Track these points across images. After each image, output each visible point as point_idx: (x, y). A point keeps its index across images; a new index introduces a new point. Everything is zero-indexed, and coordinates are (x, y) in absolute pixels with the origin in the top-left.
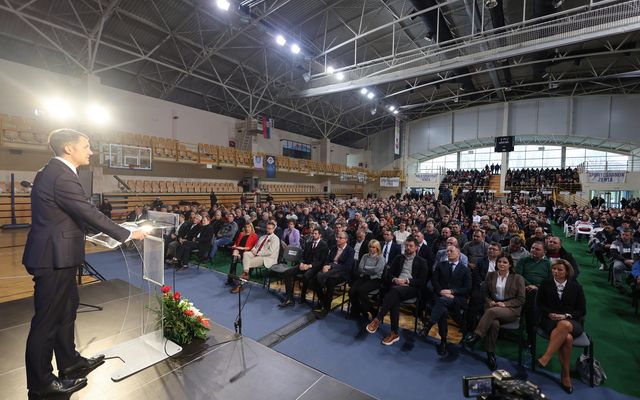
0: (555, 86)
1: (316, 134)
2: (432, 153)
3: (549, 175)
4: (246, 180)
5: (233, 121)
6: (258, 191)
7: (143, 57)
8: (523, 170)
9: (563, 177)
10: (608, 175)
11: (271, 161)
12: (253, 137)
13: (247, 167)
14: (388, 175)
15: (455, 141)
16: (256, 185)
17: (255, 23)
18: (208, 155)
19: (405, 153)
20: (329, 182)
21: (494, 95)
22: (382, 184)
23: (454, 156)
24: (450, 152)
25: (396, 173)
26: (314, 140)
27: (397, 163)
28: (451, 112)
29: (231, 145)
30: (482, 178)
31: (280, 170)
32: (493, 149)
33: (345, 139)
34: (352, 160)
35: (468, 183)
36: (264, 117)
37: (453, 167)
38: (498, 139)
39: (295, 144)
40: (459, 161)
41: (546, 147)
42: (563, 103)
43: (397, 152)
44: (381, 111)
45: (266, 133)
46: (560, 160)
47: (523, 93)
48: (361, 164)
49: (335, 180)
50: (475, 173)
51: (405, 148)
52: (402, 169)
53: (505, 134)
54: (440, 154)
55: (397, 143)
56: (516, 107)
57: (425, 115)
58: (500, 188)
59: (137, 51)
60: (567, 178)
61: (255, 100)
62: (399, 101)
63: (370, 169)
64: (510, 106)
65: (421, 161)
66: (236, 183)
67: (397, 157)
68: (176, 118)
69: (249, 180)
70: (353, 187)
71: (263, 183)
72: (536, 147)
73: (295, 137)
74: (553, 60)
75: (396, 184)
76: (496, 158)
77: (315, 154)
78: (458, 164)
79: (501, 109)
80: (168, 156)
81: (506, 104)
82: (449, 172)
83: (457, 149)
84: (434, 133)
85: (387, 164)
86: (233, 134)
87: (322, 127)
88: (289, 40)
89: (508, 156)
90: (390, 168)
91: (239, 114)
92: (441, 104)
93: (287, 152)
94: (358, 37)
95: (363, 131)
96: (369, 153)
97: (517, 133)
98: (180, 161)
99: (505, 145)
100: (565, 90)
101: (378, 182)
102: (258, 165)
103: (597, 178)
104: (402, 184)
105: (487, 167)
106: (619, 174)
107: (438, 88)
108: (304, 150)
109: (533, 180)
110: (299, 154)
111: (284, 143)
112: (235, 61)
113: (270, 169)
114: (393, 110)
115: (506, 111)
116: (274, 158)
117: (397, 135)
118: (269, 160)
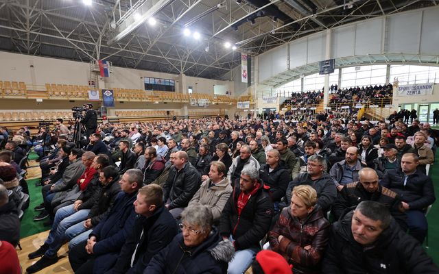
10: (416, 89)
11: (108, 94)
13: (81, 99)
14: (243, 99)
15: (291, 68)
19: (255, 81)
22: (239, 107)
23: (298, 82)
25: (248, 98)
26: (177, 76)
27: (249, 90)
28: (287, 43)
31: (119, 100)
32: (318, 73)
34: (219, 89)
37: (298, 90)
38: (322, 63)
39: (157, 80)
40: (302, 85)
43: (245, 80)
45: (105, 73)
46: (386, 77)
48: (227, 93)
51: (255, 77)
52: (253, 94)
53: (327, 58)
55: (243, 73)
56: (337, 32)
57: (268, 48)
58: (324, 107)
63: (233, 96)
64: (332, 32)
68: (32, 66)
72: (353, 69)
73: (156, 74)
75: (247, 106)
77: (177, 87)
78: (302, 88)
79: (324, 36)
81: (328, 31)
82: (293, 95)
85: (243, 91)
90: (245, 94)
96: (232, 83)
97: (338, 55)
99: (327, 68)
101: (236, 105)
102: (95, 97)
103: (406, 92)
104: (253, 106)
106: (427, 86)
108: (168, 84)
111: (146, 80)
113: (108, 100)
114: (229, 46)
115: (328, 37)
116: (111, 91)
117: (244, 66)
118: (106, 93)
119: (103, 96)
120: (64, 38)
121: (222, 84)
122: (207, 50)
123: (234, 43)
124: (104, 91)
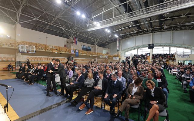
0: (166, 28)
1: (92, 43)
2: (129, 49)
3: (165, 56)
4: (69, 57)
5: (66, 39)
6: (73, 61)
7: (36, 19)
8: (157, 54)
9: (170, 56)
10: (184, 56)
11: (77, 51)
12: (72, 44)
13: (69, 53)
14: (115, 56)
15: (136, 45)
16: (73, 59)
17: (70, 7)
18: (56, 49)
19: (120, 49)
20: (97, 58)
21: (147, 31)
22: (114, 59)
24: (135, 49)
25: (118, 55)
26: (92, 45)
27: (118, 53)
29: (65, 47)
30: (145, 57)
31: (80, 54)
32: (148, 48)
33: (102, 45)
34: (104, 52)
35: (140, 58)
36: (75, 38)
37: (136, 54)
38: (149, 45)
39: (86, 47)
40: (137, 52)
41: (164, 47)
42: (169, 33)
43: (118, 49)
44: (112, 36)
45: (76, 43)
46: (169, 51)
47: (156, 30)
48: (107, 53)
49: (99, 58)
50: (142, 55)
51: (120, 48)
52: (120, 54)
53: (151, 43)
54: (131, 50)
55: (118, 46)
56: (154, 35)
57: (126, 38)
58: (150, 60)
59: (34, 17)
60: (171, 57)
61: (72, 33)
62: (118, 33)
63: (110, 54)
64: (153, 34)
65: (126, 52)
66: (66, 58)
67: (118, 50)
68: (47, 38)
69: (70, 57)
70: (105, 60)
71: (75, 58)
72: (161, 47)
73: (86, 44)
74: (165, 19)
75: (118, 59)
76: (149, 51)
77: (92, 50)
78: (137, 53)
80: (43, 49)
81: (151, 34)
82: (134, 55)
83: (137, 48)
84: (130, 43)
85: (115, 53)
86: (66, 44)
87: (94, 41)
88: (81, 14)
89: (152, 50)
90: (116, 54)
91: (67, 37)
92: (131, 34)
93: (83, 49)
94: (103, 12)
95: (108, 43)
96: (110, 49)
97: (155, 42)
98: (46, 51)
99: (151, 46)
100: (169, 29)
101: (112, 58)
102: (73, 52)
103: (181, 56)
104: (120, 59)
105: (146, 54)
106: (187, 55)
107: (130, 29)
108: (89, 48)
109: (160, 57)
110: (88, 50)
111: (82, 46)
112: (66, 21)
113: (77, 54)
114: (116, 36)
115: (151, 36)
116: (78, 50)
117: (118, 44)
118: (76, 51)
119: (75, 52)
120: (61, 28)
121: (105, 50)
122: (110, 37)
123: (118, 35)
124: (76, 50)
